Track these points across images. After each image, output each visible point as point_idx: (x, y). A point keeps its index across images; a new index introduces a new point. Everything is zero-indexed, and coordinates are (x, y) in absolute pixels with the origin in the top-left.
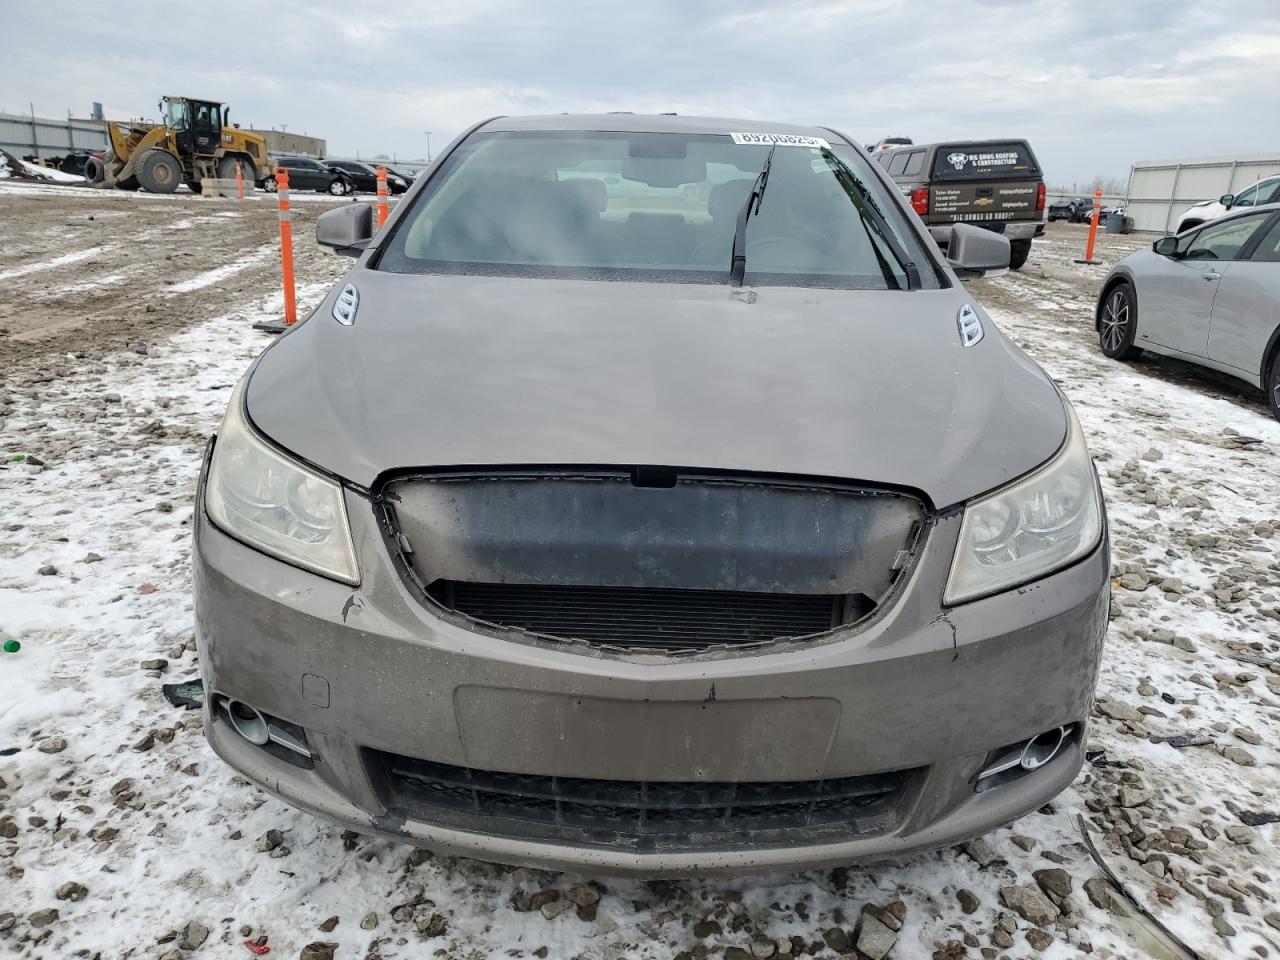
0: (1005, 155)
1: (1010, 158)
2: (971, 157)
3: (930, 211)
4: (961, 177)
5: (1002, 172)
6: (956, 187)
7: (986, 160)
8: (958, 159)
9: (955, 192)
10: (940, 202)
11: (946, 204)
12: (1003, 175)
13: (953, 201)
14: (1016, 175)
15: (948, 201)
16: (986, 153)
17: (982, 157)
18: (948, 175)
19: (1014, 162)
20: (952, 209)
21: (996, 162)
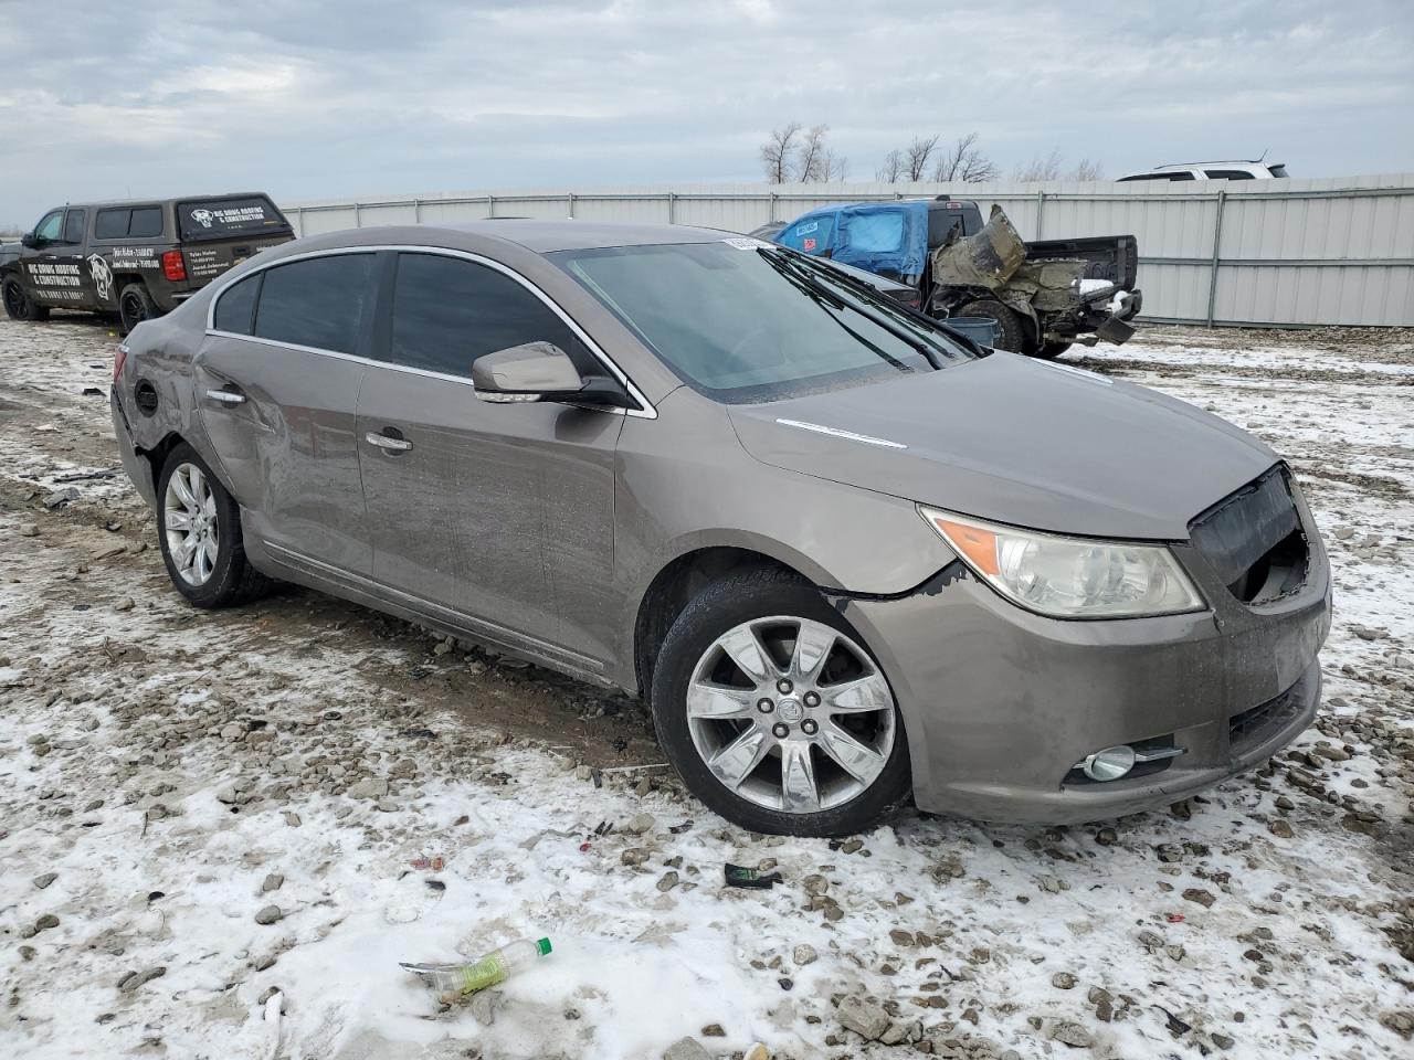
0: (250, 210)
1: (256, 213)
2: (216, 214)
3: (189, 276)
4: (212, 236)
5: (255, 228)
6: (211, 247)
7: (232, 216)
8: (202, 216)
9: (209, 253)
10: (197, 265)
11: (204, 267)
12: (257, 232)
13: (211, 263)
14: (268, 231)
15: (206, 263)
16: (231, 209)
17: (227, 212)
18: (198, 234)
19: (262, 217)
20: (212, 272)
21: (244, 218)
